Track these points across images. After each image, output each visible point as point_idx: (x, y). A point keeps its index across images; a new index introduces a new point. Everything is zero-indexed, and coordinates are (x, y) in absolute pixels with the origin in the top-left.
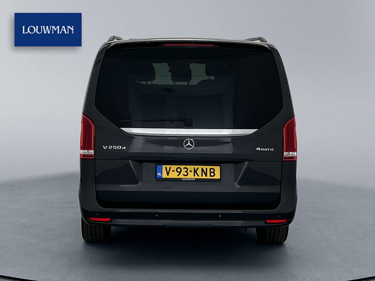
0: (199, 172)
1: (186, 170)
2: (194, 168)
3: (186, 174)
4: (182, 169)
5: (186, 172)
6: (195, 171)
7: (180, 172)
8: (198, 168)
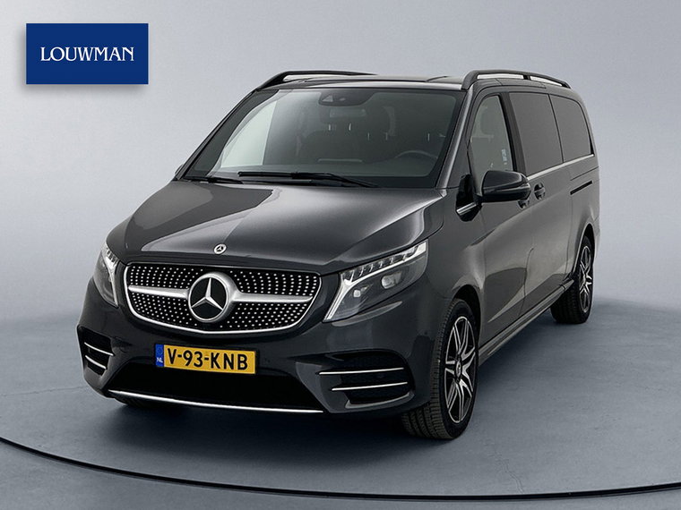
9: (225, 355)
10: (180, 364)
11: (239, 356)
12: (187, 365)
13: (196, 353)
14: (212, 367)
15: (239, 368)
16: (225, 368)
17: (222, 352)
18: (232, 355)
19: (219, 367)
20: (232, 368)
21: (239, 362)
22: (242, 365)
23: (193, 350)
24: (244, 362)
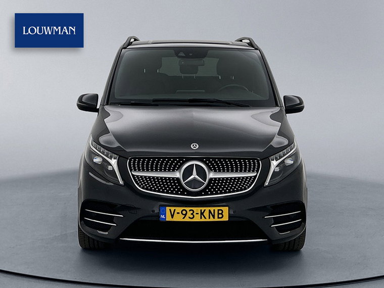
9: (210, 210)
10: (178, 218)
11: (218, 210)
12: (184, 218)
13: (190, 210)
14: (201, 218)
15: (218, 218)
16: (209, 218)
17: (207, 209)
18: (214, 210)
19: (205, 218)
20: (214, 218)
21: (219, 214)
22: (220, 216)
23: (188, 209)
24: (222, 214)
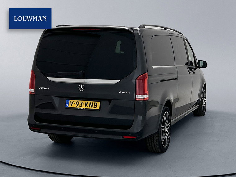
0: (88, 105)
1: (81, 103)
2: (86, 102)
3: (81, 105)
4: (79, 102)
5: (81, 104)
6: (86, 104)
7: (78, 104)
8: (88, 103)
